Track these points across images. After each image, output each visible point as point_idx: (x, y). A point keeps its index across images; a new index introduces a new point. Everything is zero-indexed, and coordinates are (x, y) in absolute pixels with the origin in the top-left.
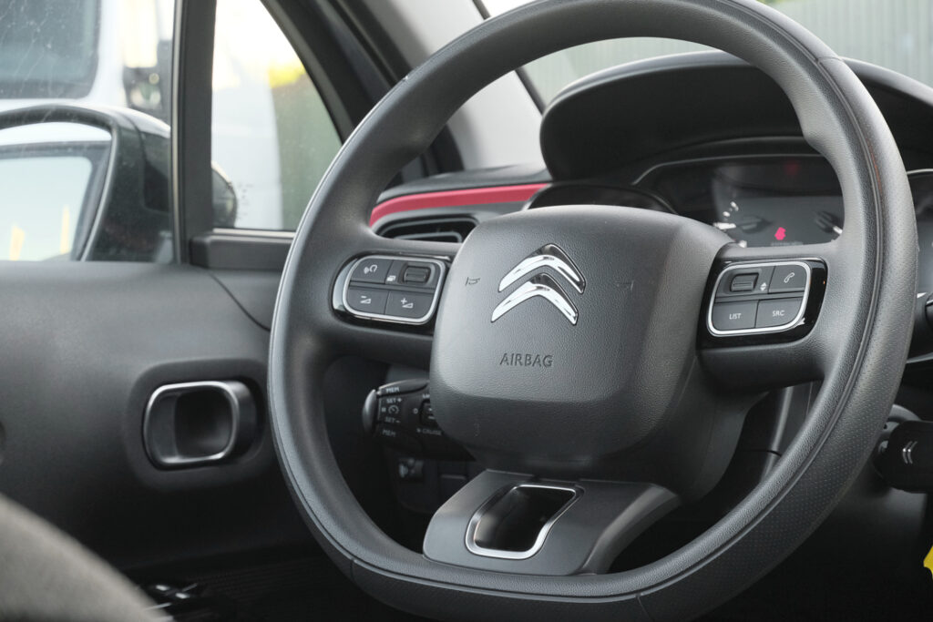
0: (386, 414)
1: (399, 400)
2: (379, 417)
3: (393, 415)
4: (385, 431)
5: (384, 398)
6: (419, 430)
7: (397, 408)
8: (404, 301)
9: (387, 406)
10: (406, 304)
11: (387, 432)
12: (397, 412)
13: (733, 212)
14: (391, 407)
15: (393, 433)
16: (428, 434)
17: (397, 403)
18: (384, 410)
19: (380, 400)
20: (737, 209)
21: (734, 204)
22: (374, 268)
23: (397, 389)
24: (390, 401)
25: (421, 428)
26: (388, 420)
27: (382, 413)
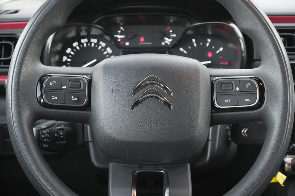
0: (44, 138)
1: (48, 131)
2: (41, 140)
3: (47, 138)
4: (44, 145)
5: (41, 131)
6: (57, 143)
7: (48, 134)
8: (73, 97)
9: (44, 134)
10: (74, 98)
11: (45, 145)
12: (48, 137)
13: (122, 31)
14: (46, 135)
15: (48, 146)
16: (61, 144)
17: (47, 133)
18: (43, 136)
19: (40, 132)
20: (123, 30)
21: (122, 28)
22: (54, 83)
23: (46, 126)
24: (44, 132)
25: (58, 142)
26: (45, 140)
27: (42, 138)
